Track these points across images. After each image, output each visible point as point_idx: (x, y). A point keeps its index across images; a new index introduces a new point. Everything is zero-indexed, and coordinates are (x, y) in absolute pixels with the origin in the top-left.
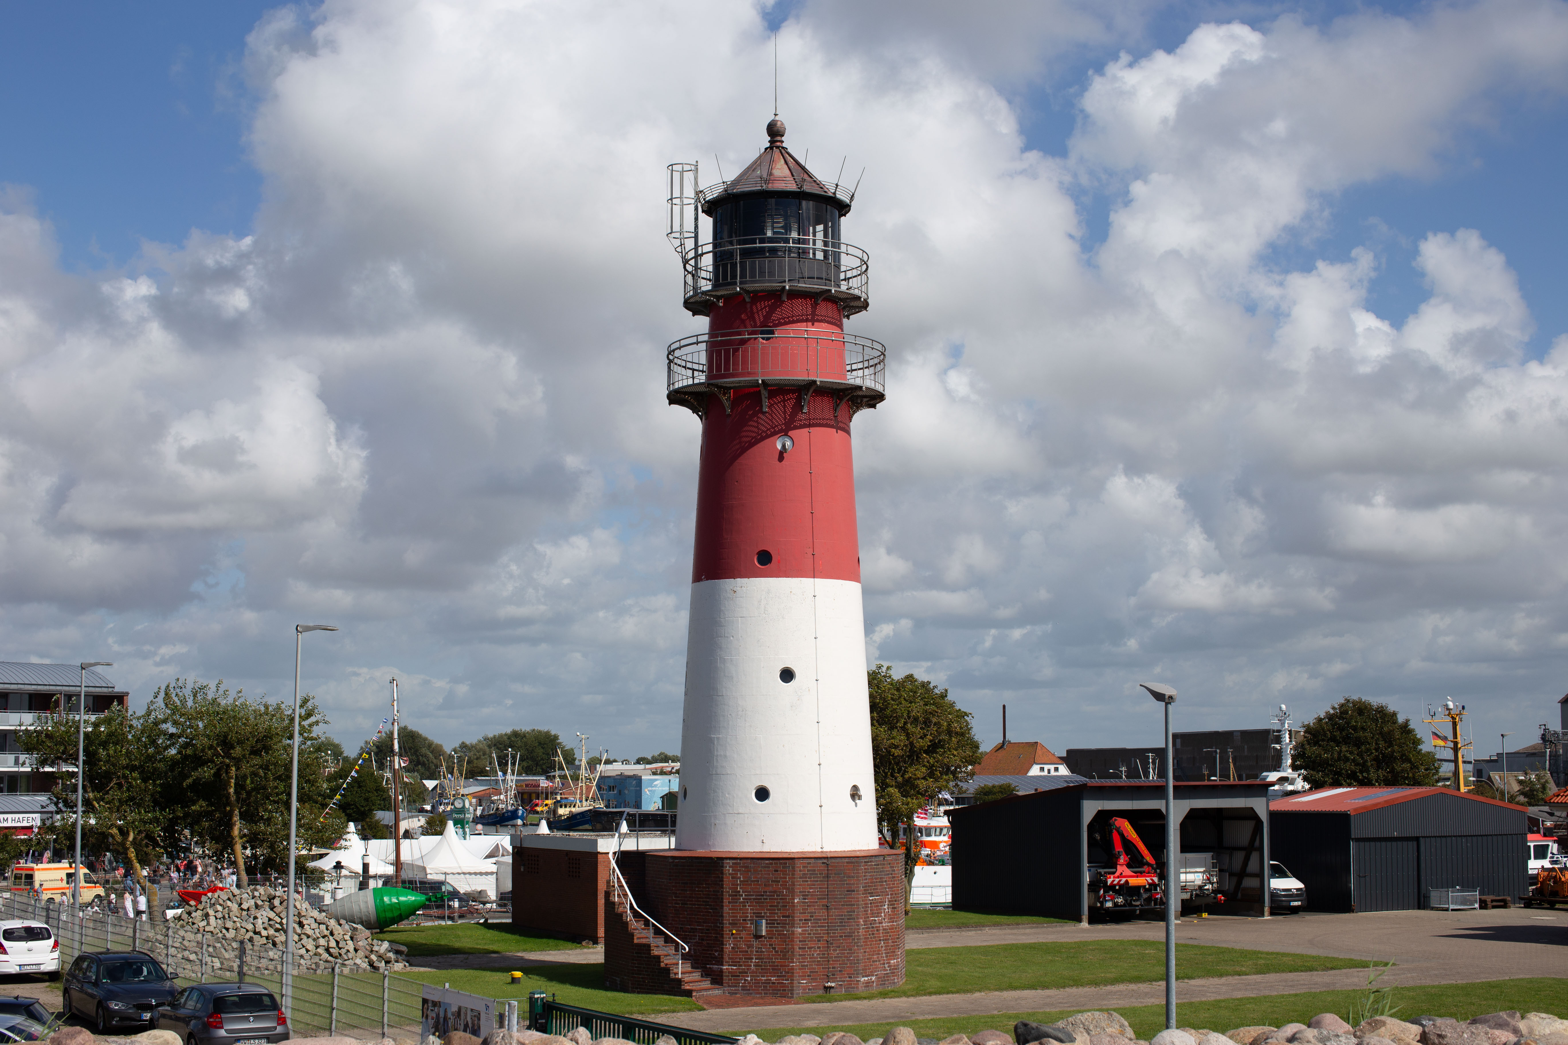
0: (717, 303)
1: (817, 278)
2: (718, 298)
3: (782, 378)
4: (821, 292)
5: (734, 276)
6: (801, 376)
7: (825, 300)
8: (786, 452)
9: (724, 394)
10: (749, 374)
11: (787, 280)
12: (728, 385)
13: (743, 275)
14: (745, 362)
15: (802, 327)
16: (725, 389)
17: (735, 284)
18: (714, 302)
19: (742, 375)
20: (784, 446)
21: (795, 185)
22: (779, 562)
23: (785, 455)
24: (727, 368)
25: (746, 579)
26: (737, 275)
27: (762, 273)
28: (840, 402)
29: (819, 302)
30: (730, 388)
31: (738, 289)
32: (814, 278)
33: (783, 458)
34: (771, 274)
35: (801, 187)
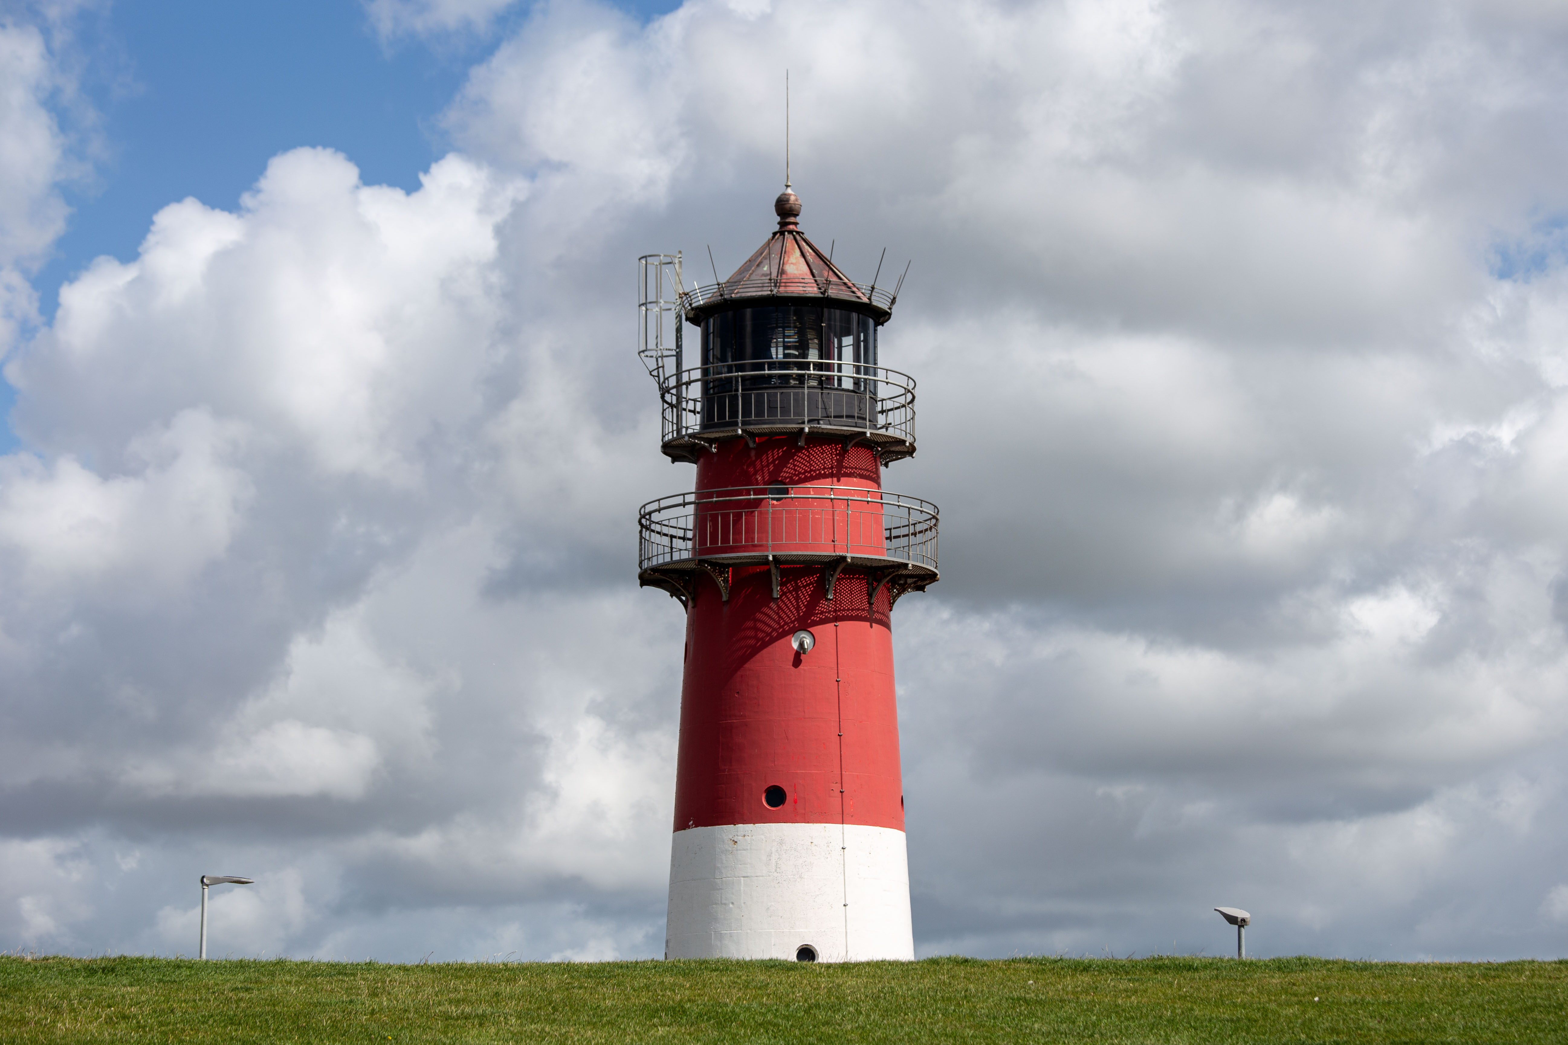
0: (709, 449)
1: (847, 417)
2: (711, 441)
3: (800, 553)
4: (851, 435)
5: (733, 414)
6: (826, 551)
7: (858, 445)
8: (804, 653)
9: (721, 573)
10: (754, 547)
11: (806, 420)
12: (725, 562)
13: (746, 412)
14: (750, 531)
15: (825, 484)
16: (721, 567)
17: (736, 424)
18: (704, 446)
19: (745, 549)
20: (801, 644)
21: (816, 289)
22: (795, 802)
23: (803, 657)
24: (725, 539)
25: (750, 826)
26: (738, 411)
27: (772, 409)
28: (878, 585)
29: (849, 448)
30: (728, 565)
31: (740, 432)
32: (842, 417)
33: (801, 661)
34: (785, 410)
35: (825, 291)
